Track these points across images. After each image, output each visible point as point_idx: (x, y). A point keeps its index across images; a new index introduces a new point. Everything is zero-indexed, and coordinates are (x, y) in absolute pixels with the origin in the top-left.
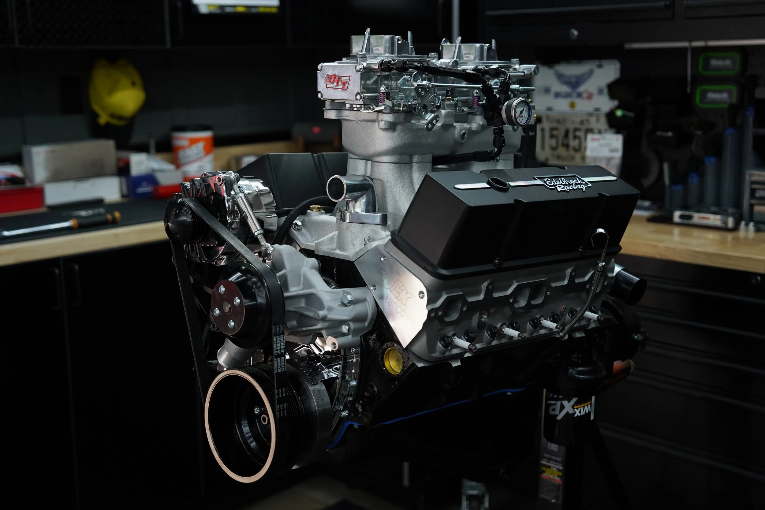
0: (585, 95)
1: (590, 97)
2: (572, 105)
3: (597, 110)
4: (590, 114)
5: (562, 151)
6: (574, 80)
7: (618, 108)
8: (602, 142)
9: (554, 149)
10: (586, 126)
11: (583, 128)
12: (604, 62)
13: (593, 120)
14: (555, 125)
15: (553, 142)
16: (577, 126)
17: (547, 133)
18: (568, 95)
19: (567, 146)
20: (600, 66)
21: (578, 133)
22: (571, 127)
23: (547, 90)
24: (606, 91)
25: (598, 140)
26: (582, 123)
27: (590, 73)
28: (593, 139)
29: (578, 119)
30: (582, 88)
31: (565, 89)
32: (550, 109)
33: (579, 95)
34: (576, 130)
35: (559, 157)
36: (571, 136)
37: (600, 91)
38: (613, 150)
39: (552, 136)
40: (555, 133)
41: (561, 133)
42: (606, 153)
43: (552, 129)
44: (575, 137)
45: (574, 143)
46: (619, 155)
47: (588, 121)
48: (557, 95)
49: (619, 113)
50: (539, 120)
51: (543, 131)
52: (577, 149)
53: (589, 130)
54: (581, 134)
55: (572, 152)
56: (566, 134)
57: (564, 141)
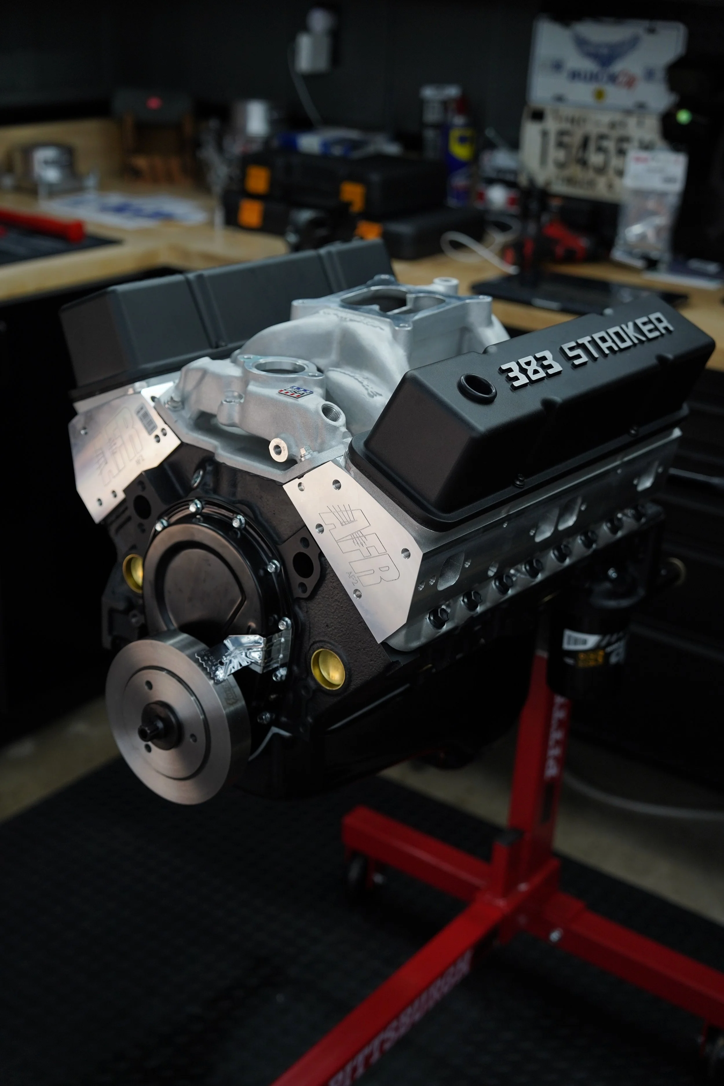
0: (622, 79)
1: (630, 83)
2: (600, 95)
3: (641, 106)
4: (628, 112)
5: (575, 171)
6: (605, 51)
7: (680, 106)
8: (653, 164)
9: (561, 166)
10: (622, 132)
11: (615, 134)
12: (659, 25)
13: (632, 122)
14: (566, 126)
15: (561, 155)
16: (605, 130)
17: (552, 140)
18: (593, 77)
19: (583, 163)
20: (652, 31)
21: (605, 144)
22: (592, 129)
23: (557, 66)
24: (660, 74)
25: (645, 160)
26: (613, 125)
27: (633, 43)
28: (638, 160)
29: (606, 118)
30: (618, 67)
31: (588, 65)
32: (560, 99)
33: (613, 79)
34: (602, 137)
35: (570, 181)
36: (592, 146)
37: (650, 75)
38: (669, 180)
39: (560, 145)
40: (566, 139)
41: (576, 140)
42: (656, 183)
43: (562, 133)
44: (600, 149)
45: (596, 159)
46: (677, 187)
47: (623, 124)
48: (575, 75)
49: (684, 117)
50: (538, 116)
51: (545, 134)
52: (601, 170)
53: (624, 139)
54: (610, 145)
55: (591, 174)
56: (585, 143)
57: (580, 154)
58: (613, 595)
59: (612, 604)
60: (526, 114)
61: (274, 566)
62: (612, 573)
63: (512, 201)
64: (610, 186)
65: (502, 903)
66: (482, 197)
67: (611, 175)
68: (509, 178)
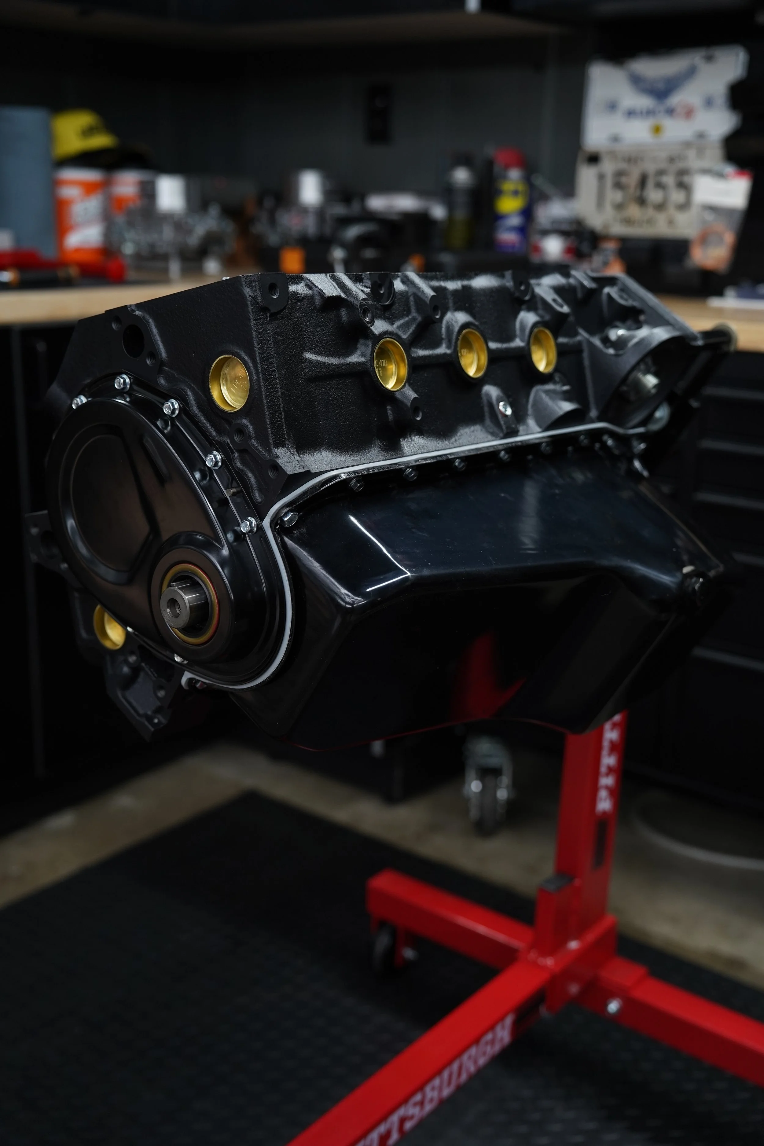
0: (680, 111)
1: (689, 113)
2: (657, 130)
3: (701, 135)
4: (687, 145)
5: (634, 211)
6: (661, 86)
7: (742, 129)
9: (619, 207)
10: (681, 165)
11: (674, 168)
12: (717, 51)
13: (691, 154)
14: (623, 166)
15: (618, 196)
16: (663, 165)
17: (609, 182)
18: (649, 113)
19: (642, 201)
20: (709, 59)
21: (664, 179)
22: (650, 168)
23: (612, 106)
24: (720, 100)
26: (671, 160)
27: (691, 73)
29: (664, 155)
30: (676, 99)
31: (644, 102)
32: (615, 139)
33: (670, 112)
34: (661, 173)
35: (628, 222)
36: (650, 184)
37: (709, 103)
39: (618, 185)
40: (624, 180)
41: (632, 180)
43: (619, 174)
44: (659, 185)
45: (654, 195)
47: (681, 157)
48: (631, 113)
50: (594, 159)
51: (601, 177)
52: (660, 207)
54: (669, 180)
55: (650, 212)
56: (643, 181)
57: (638, 193)
60: (580, 158)
63: (569, 250)
64: (671, 222)
65: (549, 962)
66: (537, 249)
67: (671, 210)
68: (565, 227)
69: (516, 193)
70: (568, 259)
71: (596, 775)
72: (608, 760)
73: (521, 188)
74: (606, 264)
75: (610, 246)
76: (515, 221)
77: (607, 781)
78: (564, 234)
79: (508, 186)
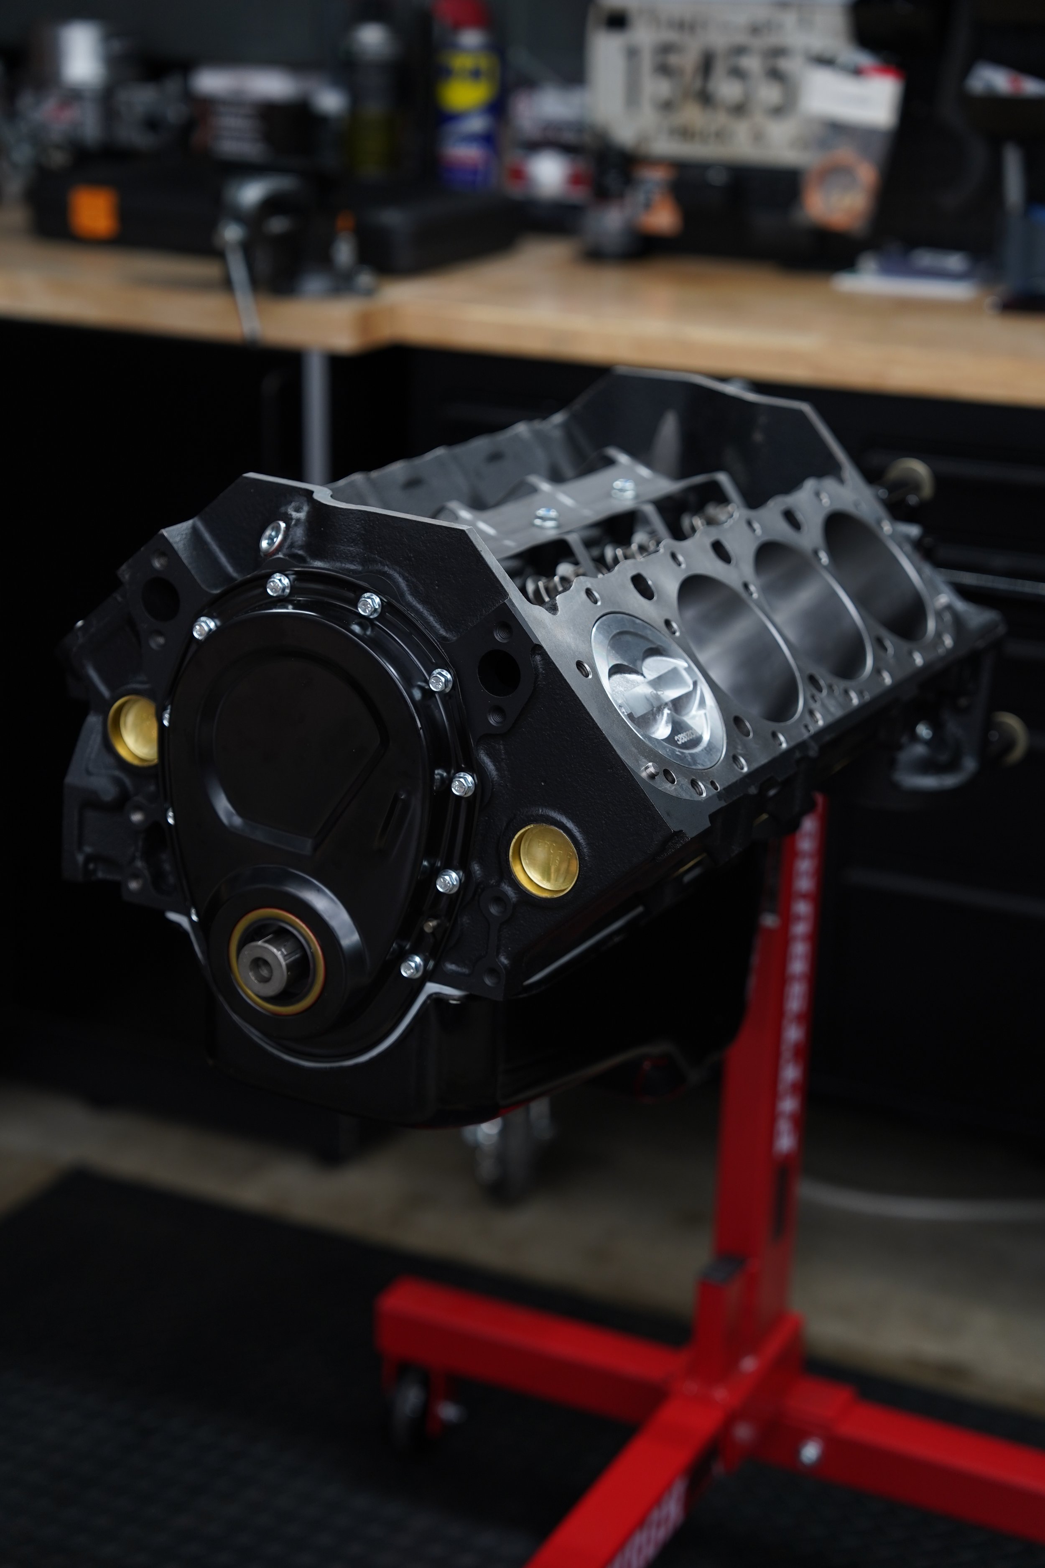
5: (693, 115)
9: (667, 106)
10: (772, 40)
11: (761, 43)
13: (788, 20)
14: (670, 36)
15: (663, 88)
16: (741, 39)
17: (647, 62)
19: (705, 99)
21: (744, 62)
22: (719, 40)
26: (755, 30)
29: (741, 17)
34: (740, 50)
35: (685, 133)
36: (720, 69)
39: (664, 70)
40: (673, 60)
41: (687, 61)
43: (666, 49)
44: (738, 73)
45: (728, 90)
47: (774, 26)
50: (617, 21)
51: (632, 53)
52: (740, 109)
53: (779, 52)
54: (752, 64)
55: (721, 119)
56: (707, 64)
57: (698, 84)
58: (928, 766)
59: (928, 782)
60: (593, 17)
61: (443, 679)
62: (923, 731)
63: (575, 180)
64: (758, 137)
65: (720, 1394)
66: (518, 174)
67: (759, 118)
68: (569, 137)
69: (476, 74)
70: (579, 195)
71: (774, 1096)
72: (790, 1073)
73: (483, 62)
74: (648, 206)
75: (655, 176)
76: (477, 124)
77: (788, 1105)
78: (566, 149)
79: (462, 62)
